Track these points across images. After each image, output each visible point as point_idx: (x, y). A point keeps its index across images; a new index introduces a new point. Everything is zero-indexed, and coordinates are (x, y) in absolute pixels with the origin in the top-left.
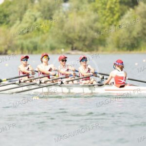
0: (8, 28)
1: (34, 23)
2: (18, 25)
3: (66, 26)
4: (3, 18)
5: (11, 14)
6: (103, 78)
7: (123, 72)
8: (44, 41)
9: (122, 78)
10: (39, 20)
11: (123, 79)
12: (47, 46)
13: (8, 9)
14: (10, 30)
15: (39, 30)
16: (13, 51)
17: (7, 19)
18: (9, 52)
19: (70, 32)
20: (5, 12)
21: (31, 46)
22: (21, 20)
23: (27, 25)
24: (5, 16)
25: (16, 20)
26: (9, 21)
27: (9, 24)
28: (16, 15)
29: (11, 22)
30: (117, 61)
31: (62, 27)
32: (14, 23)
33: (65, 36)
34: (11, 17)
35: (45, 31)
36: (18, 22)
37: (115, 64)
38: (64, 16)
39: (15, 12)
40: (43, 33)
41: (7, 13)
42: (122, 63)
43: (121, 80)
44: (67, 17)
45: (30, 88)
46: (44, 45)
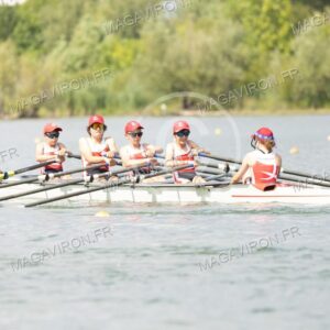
0: (39, 57)
1: (99, 47)
2: (61, 52)
3: (171, 52)
4: (27, 34)
5: (46, 25)
6: (228, 169)
7: (272, 155)
8: (120, 86)
9: (270, 169)
10: (109, 39)
11: (271, 171)
12: (127, 99)
13: (39, 15)
14: (44, 62)
15: (108, 61)
16: (52, 109)
17: (38, 37)
18: (42, 111)
19: (179, 67)
20: (32, 21)
21: (91, 98)
22: (68, 39)
23: (82, 51)
24: (34, 30)
25: (58, 38)
26: (42, 42)
27: (42, 49)
28: (58, 28)
29: (45, 45)
30: (259, 132)
31: (161, 56)
32: (52, 46)
33: (169, 74)
34: (47, 33)
35: (123, 64)
36: (62, 43)
37: (254, 137)
38: (167, 31)
39: (55, 21)
40: (119, 68)
41: (38, 23)
42: (271, 135)
43: (269, 174)
44: (173, 32)
45: (69, 193)
46: (120, 95)
